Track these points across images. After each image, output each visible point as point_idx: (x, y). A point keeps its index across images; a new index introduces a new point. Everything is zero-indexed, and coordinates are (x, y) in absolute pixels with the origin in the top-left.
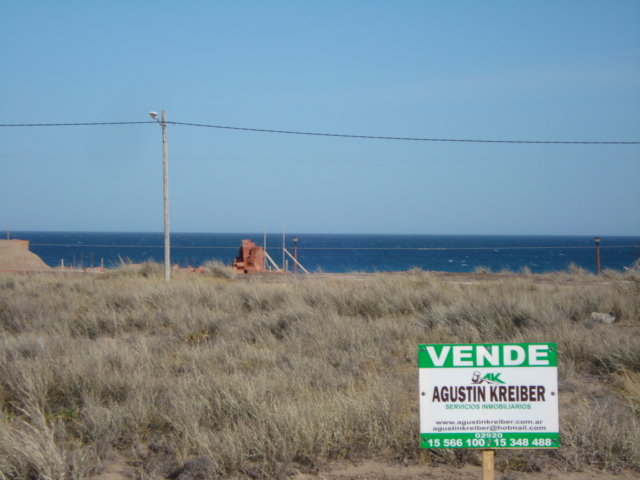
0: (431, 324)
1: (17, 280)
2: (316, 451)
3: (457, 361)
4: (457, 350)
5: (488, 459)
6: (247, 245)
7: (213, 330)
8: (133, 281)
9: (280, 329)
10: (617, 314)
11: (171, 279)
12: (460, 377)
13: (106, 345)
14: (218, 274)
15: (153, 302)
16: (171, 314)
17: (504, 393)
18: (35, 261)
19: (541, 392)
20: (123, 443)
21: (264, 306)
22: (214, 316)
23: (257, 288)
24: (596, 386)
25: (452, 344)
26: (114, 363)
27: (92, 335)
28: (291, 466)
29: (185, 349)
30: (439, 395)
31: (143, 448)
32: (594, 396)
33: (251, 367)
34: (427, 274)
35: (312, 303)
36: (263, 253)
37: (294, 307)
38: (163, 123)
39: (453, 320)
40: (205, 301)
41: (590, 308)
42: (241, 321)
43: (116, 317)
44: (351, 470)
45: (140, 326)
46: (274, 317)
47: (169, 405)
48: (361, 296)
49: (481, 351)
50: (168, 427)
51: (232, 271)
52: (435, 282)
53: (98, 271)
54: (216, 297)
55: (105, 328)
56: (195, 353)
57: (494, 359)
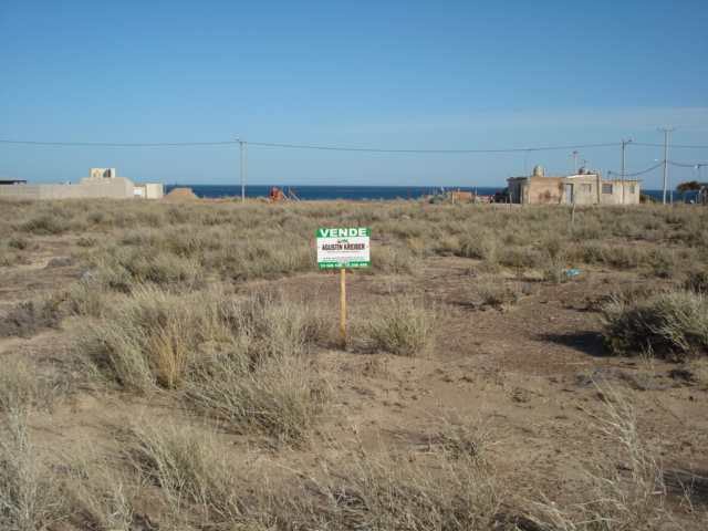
0: (341, 220)
1: (186, 203)
2: (290, 269)
3: (331, 234)
4: (332, 231)
5: (343, 271)
6: (275, 190)
7: (257, 223)
8: (229, 204)
9: (282, 223)
10: (412, 216)
11: (245, 203)
12: (333, 241)
13: (216, 228)
14: (263, 201)
15: (236, 212)
16: (241, 216)
17: (349, 247)
18: (194, 196)
19: (363, 246)
20: (217, 265)
21: (277, 213)
22: (257, 217)
23: (277, 206)
24: (400, 243)
25: (329, 228)
26: (217, 235)
27: (212, 224)
28: (281, 275)
29: (245, 230)
30: (324, 248)
31: (224, 268)
32: (399, 247)
33: (269, 237)
34: (343, 201)
35: (296, 212)
36: (281, 193)
37: (289, 214)
38: (241, 143)
39: (349, 219)
40: (255, 211)
41: (402, 214)
42: (268, 219)
43: (221, 218)
44: (303, 276)
45: (229, 221)
46: (280, 218)
47: (235, 251)
48: (316, 209)
49: (341, 231)
50: (234, 260)
51: (268, 200)
52: (344, 203)
53: (218, 200)
54: (260, 210)
55: (217, 222)
56: (249, 231)
57: (346, 234)
